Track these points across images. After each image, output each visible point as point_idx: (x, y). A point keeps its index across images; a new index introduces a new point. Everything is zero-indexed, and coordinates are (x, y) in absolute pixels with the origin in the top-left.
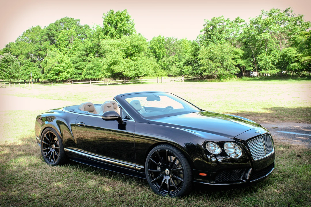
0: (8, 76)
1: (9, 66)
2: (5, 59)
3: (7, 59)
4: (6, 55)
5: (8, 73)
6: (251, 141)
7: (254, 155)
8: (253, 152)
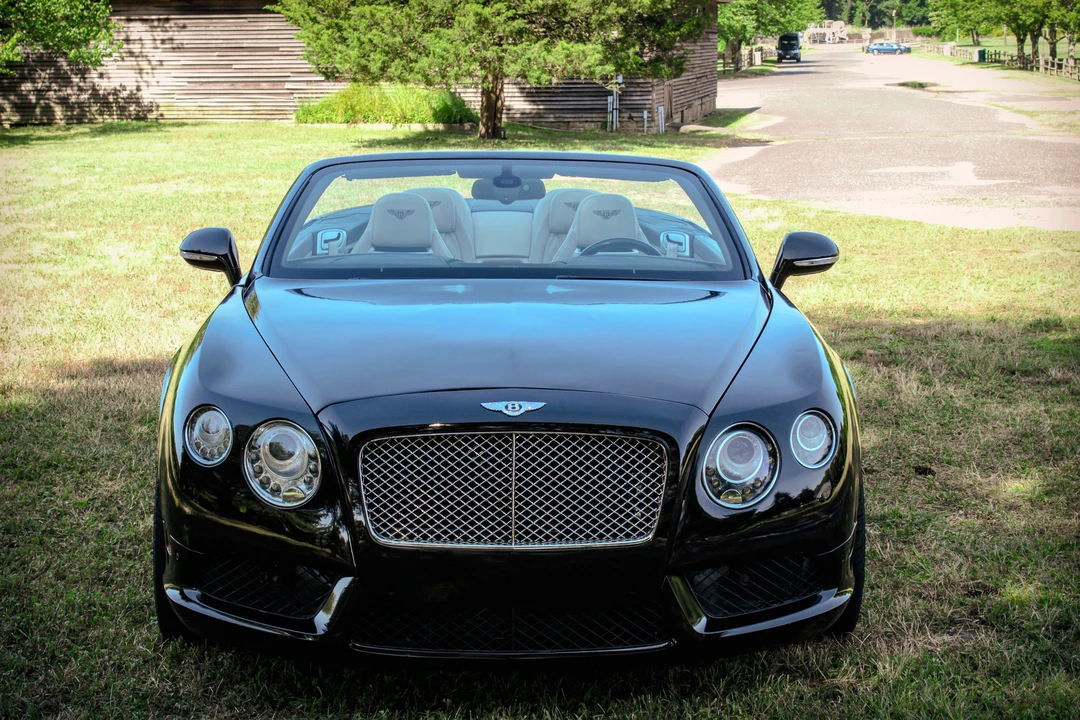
6: (392, 442)
7: (385, 516)
8: (378, 501)
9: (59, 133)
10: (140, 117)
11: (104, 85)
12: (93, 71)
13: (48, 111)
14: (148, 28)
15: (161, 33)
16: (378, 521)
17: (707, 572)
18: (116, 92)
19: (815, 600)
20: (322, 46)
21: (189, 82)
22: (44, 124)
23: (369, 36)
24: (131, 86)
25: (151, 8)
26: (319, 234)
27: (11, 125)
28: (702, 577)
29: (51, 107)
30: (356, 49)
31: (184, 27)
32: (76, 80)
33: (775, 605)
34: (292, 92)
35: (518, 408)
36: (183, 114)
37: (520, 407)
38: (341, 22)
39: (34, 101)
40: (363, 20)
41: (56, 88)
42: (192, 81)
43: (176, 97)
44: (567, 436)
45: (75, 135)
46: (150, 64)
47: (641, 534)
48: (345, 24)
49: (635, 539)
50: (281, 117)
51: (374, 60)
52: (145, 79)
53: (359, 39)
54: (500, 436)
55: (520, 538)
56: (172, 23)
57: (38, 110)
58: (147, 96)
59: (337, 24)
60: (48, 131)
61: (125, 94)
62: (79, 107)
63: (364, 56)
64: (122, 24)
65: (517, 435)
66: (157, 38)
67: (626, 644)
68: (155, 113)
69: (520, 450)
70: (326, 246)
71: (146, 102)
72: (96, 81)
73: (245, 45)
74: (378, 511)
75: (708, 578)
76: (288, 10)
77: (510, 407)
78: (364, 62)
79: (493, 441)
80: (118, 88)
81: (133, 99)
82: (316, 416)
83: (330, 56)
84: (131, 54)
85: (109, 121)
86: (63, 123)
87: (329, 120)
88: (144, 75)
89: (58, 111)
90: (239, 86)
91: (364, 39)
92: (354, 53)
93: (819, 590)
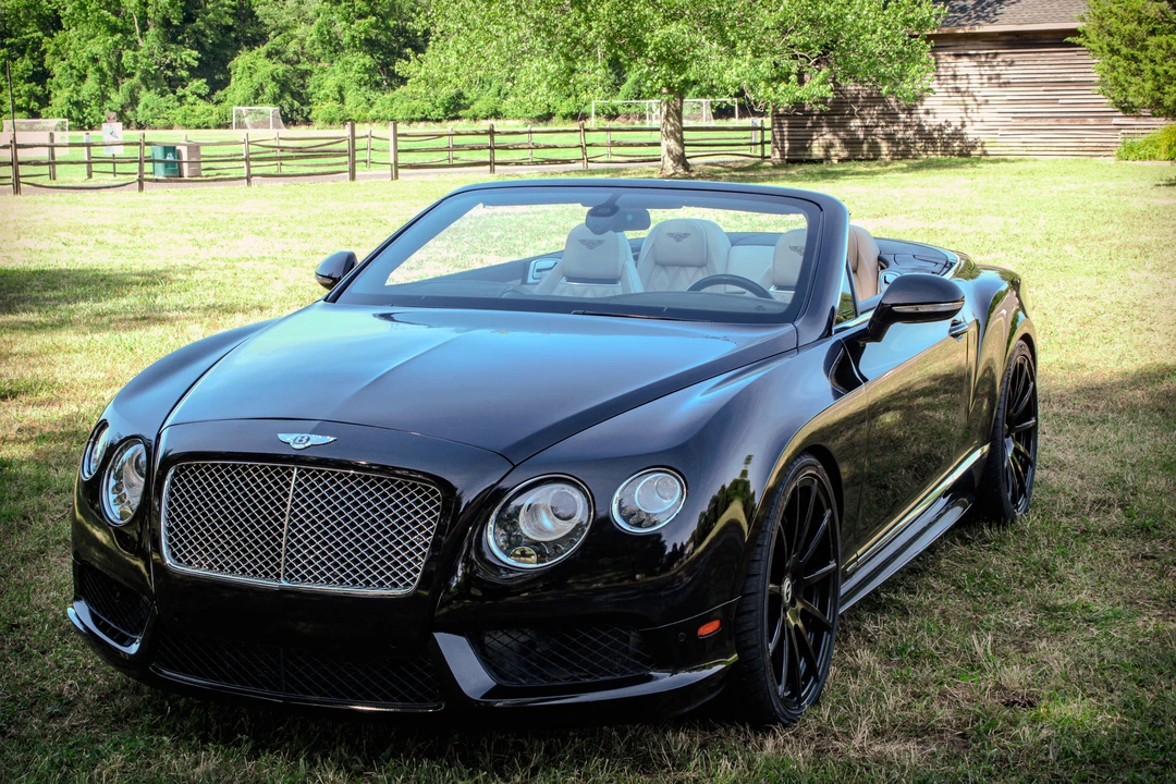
6: (197, 467)
9: (877, 168)
10: (965, 153)
11: (930, 122)
12: (919, 107)
13: (875, 147)
14: (975, 64)
15: (987, 68)
18: (941, 129)
20: (1116, 78)
21: (1013, 118)
22: (869, 159)
23: (1165, 68)
24: (956, 123)
25: (979, 42)
26: (533, 262)
27: (839, 160)
29: (877, 143)
30: (1150, 82)
31: (1013, 62)
32: (902, 116)
34: (1119, 127)
36: (1005, 151)
37: (308, 439)
38: (1136, 53)
39: (862, 137)
40: (1161, 51)
41: (883, 124)
42: (1016, 116)
43: (1000, 132)
44: (347, 474)
45: (890, 170)
46: (975, 100)
47: (406, 584)
48: (1141, 55)
50: (1106, 153)
51: (1168, 93)
52: (969, 115)
53: (1153, 71)
54: (284, 469)
55: (290, 576)
56: (999, 59)
57: (865, 147)
58: (971, 133)
59: (1132, 55)
60: (867, 166)
61: (949, 131)
62: (904, 143)
63: (1159, 88)
64: (950, 59)
65: (299, 469)
66: (983, 73)
68: (979, 149)
69: (299, 485)
70: (536, 274)
71: (970, 138)
72: (921, 116)
73: (1073, 79)
76: (1089, 42)
77: (298, 439)
78: (1158, 95)
79: (278, 474)
80: (943, 124)
81: (958, 135)
82: (159, 436)
83: (1124, 90)
84: (957, 90)
85: (933, 157)
86: (888, 159)
87: (1152, 157)
88: (969, 111)
89: (884, 147)
90: (1065, 121)
91: (1160, 70)
92: (1149, 85)
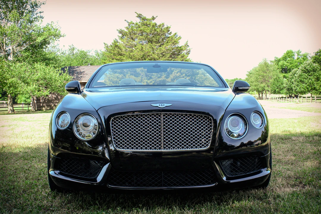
0: (308, 88)
1: (309, 77)
2: (305, 68)
3: (307, 68)
4: (306, 64)
5: (308, 85)
6: (122, 117)
7: (119, 141)
8: (117, 136)
16: (117, 143)
17: (227, 161)
19: (260, 172)
28: (225, 163)
33: (248, 173)
35: (163, 105)
37: (164, 105)
44: (180, 114)
47: (205, 147)
49: (203, 148)
54: (157, 114)
55: (165, 148)
65: (163, 114)
67: (201, 185)
69: (164, 119)
74: (117, 140)
75: (227, 163)
77: (161, 105)
79: (155, 116)
82: (97, 111)
93: (261, 169)
